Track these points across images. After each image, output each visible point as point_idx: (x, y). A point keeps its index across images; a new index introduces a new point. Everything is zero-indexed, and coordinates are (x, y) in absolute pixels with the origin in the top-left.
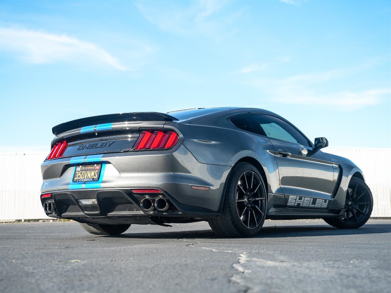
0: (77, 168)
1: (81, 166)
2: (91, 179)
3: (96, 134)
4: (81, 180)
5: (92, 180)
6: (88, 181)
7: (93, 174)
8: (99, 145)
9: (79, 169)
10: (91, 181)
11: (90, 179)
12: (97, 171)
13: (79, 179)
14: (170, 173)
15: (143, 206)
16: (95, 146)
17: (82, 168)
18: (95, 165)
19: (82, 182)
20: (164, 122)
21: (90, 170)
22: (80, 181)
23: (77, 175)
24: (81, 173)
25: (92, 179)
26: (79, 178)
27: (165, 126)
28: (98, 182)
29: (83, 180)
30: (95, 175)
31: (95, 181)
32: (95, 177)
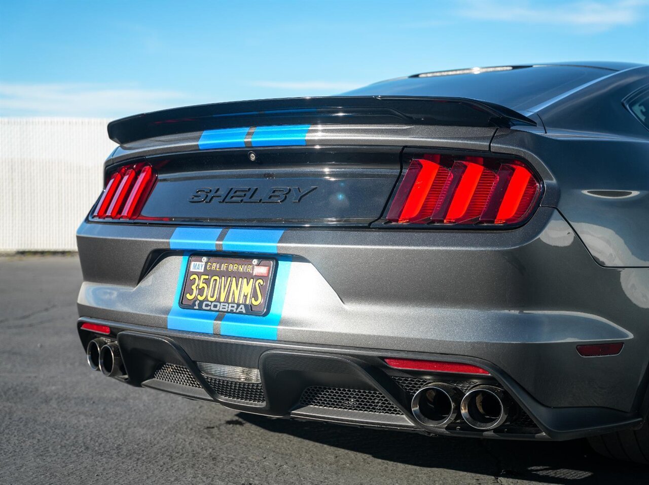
0: (193, 263)
1: (205, 259)
2: (242, 306)
3: (253, 157)
4: (207, 305)
5: (244, 312)
6: (232, 312)
7: (247, 289)
8: (263, 194)
9: (198, 265)
10: (241, 313)
11: (238, 305)
12: (260, 281)
13: (201, 302)
14: (506, 311)
15: (418, 412)
16: (249, 194)
17: (211, 266)
18: (255, 261)
19: (210, 310)
20: (490, 132)
21: (238, 276)
22: (204, 307)
23: (194, 287)
24: (207, 282)
25: (246, 306)
26: (201, 298)
27: (496, 146)
28: (264, 318)
29: (215, 306)
30: (255, 296)
31: (257, 314)
32: (255, 303)
